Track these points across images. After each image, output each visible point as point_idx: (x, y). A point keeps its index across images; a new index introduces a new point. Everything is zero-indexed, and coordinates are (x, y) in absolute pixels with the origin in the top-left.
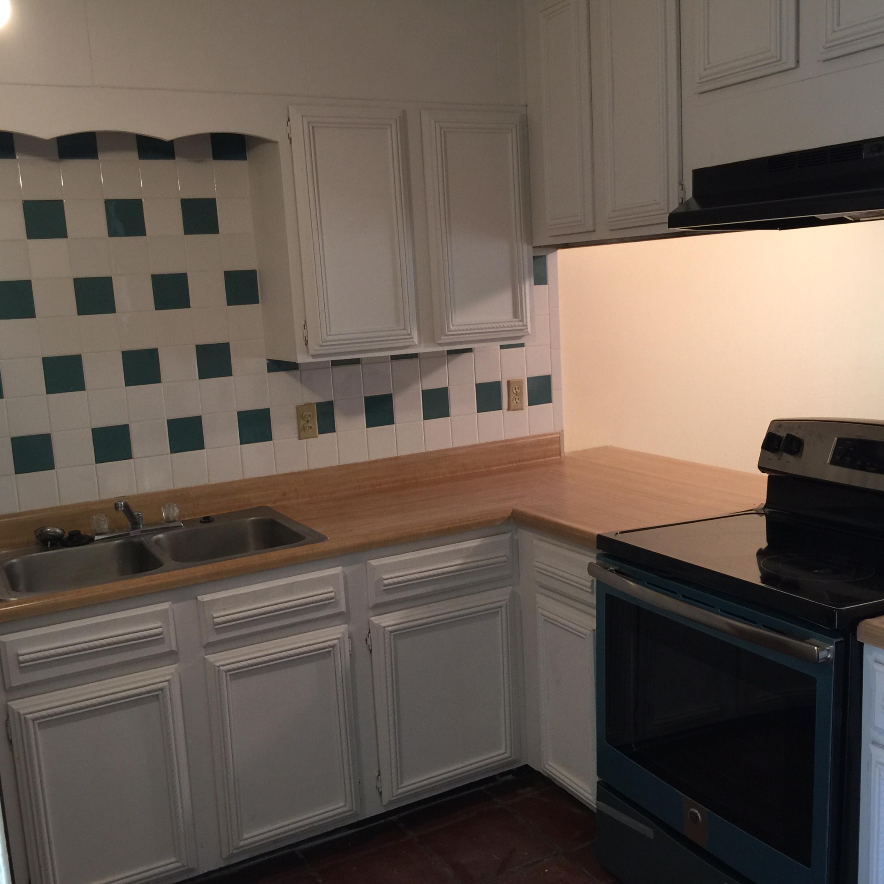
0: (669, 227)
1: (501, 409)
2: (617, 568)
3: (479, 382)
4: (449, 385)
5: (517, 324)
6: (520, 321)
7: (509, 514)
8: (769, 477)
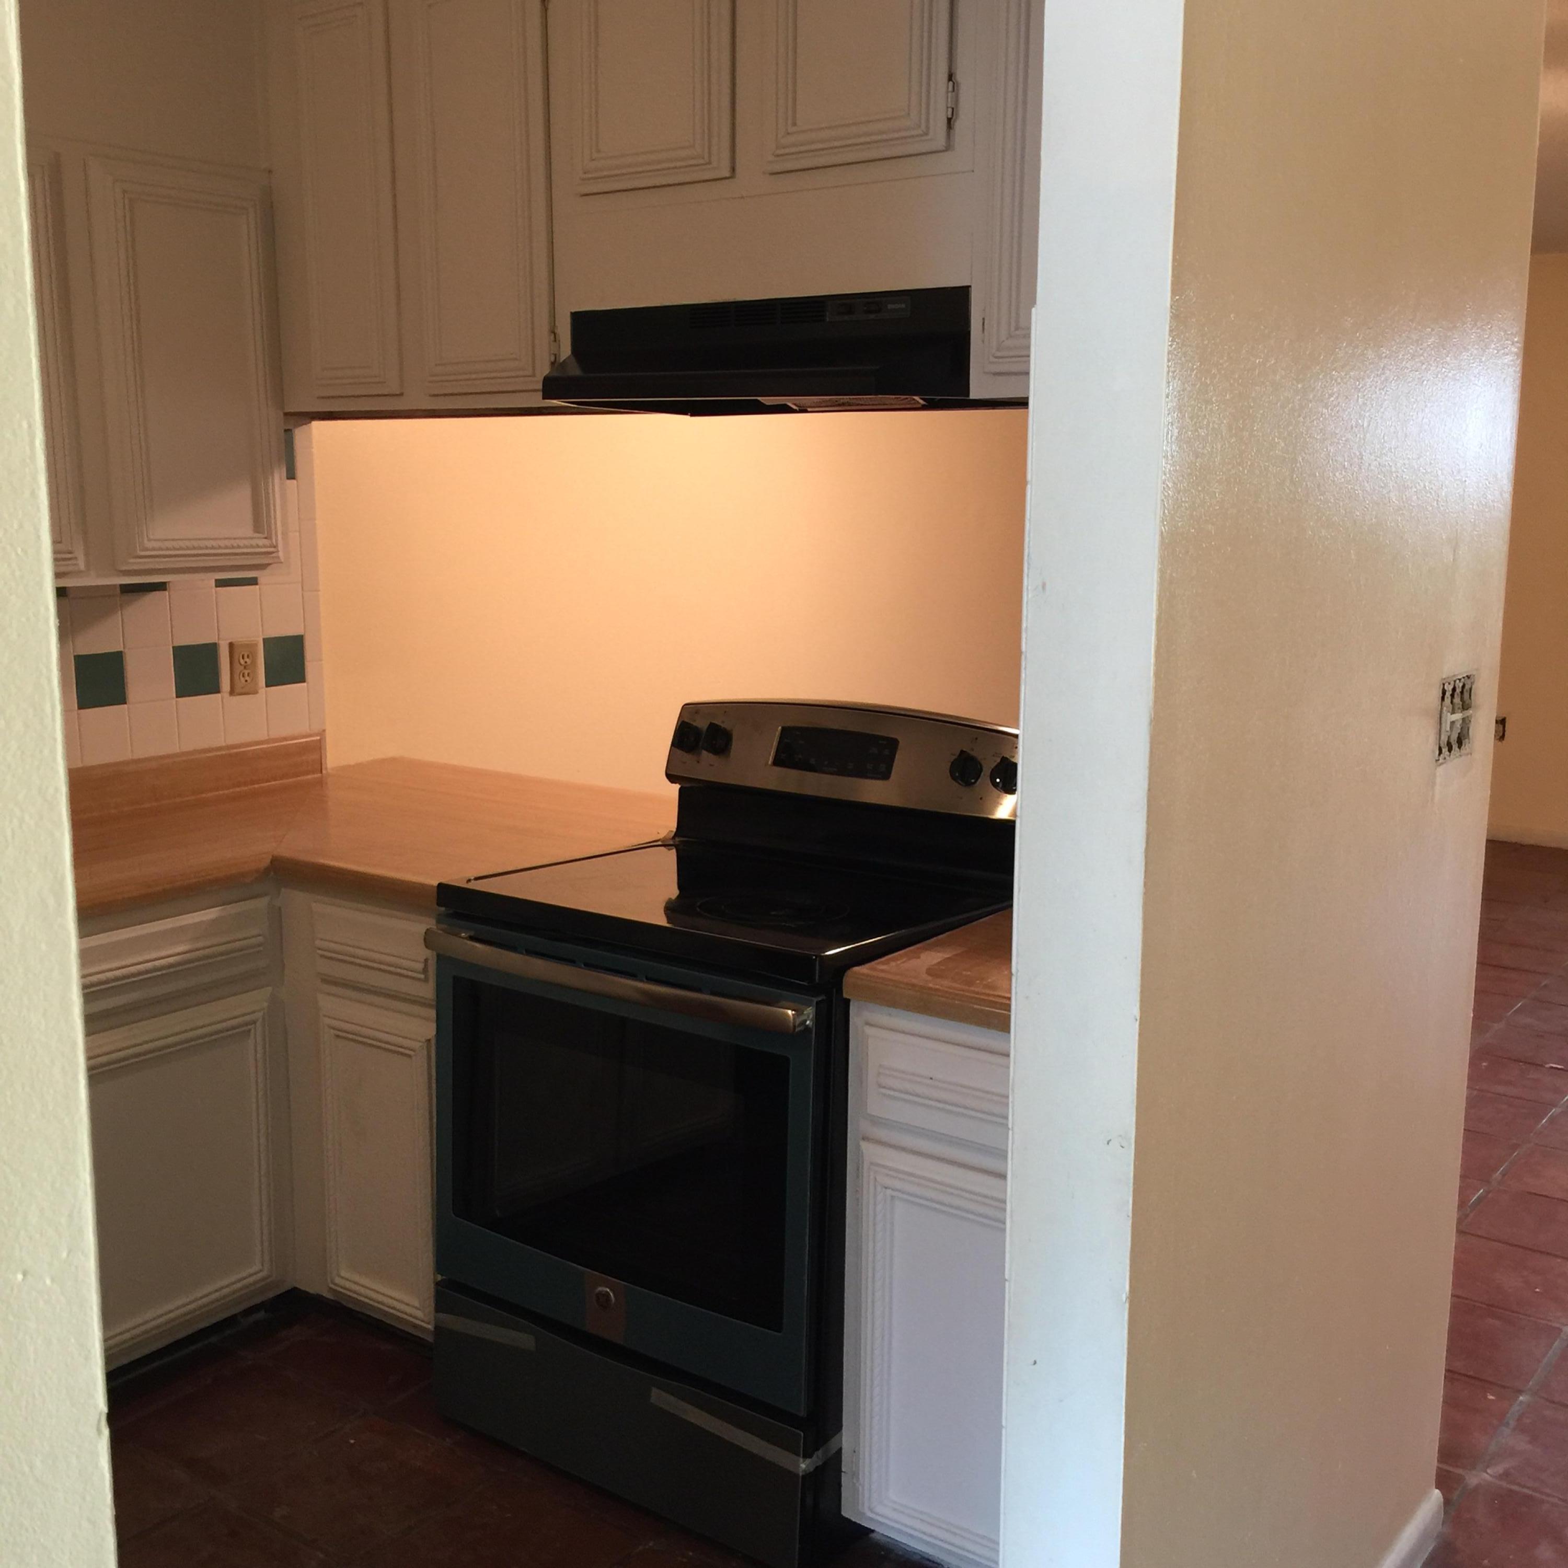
0: (544, 398)
1: (218, 692)
2: (472, 933)
3: (176, 644)
4: (124, 648)
5: (261, 542)
6: (266, 538)
7: (266, 862)
8: (680, 790)
